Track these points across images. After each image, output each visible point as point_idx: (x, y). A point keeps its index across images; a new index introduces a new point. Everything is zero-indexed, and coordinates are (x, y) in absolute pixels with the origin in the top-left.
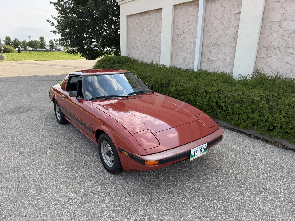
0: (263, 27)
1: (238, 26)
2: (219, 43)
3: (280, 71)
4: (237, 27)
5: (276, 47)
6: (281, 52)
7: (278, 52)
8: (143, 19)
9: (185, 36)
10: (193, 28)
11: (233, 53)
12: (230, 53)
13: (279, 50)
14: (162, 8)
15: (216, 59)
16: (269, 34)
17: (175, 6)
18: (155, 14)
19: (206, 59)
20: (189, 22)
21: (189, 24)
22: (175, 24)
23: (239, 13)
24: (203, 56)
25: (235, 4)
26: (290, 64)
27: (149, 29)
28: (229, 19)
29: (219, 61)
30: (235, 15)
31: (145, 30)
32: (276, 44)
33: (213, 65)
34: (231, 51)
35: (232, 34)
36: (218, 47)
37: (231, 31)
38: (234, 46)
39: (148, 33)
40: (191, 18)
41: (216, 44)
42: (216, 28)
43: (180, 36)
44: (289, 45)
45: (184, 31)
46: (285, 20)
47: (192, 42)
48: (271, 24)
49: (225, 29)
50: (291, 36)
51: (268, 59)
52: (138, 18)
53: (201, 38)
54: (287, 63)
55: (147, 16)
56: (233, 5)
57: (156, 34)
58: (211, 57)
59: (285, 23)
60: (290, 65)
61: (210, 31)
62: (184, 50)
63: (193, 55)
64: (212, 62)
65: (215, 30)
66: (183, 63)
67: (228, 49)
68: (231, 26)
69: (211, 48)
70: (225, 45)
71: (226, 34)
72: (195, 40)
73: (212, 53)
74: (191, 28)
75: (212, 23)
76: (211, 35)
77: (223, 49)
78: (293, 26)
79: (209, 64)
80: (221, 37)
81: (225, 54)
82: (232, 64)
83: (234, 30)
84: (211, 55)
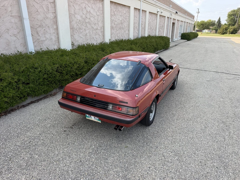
2: (44, 25)
3: (79, 42)
4: (54, 13)
5: (75, 29)
10: (9, 5)
11: (56, 33)
12: (54, 33)
15: (45, 39)
28: (47, 6)
29: (47, 40)
30: (50, 3)
33: (43, 45)
34: (54, 31)
35: (52, 18)
36: (44, 28)
37: (51, 16)
38: (55, 28)
44: (80, 28)
47: (14, 22)
48: (71, 15)
49: (46, 14)
58: (40, 38)
59: (76, 15)
61: (32, 12)
62: (2, 31)
63: (18, 37)
64: (42, 42)
65: (37, 12)
66: (7, 48)
67: (52, 31)
68: (50, 11)
69: (37, 29)
70: (49, 27)
71: (47, 18)
72: (17, 20)
73: (39, 34)
74: (6, 5)
75: (32, 5)
76: (34, 17)
77: (48, 30)
78: (79, 17)
79: (39, 44)
80: (44, 20)
81: (50, 34)
82: (57, 41)
83: (52, 16)
84: (39, 36)
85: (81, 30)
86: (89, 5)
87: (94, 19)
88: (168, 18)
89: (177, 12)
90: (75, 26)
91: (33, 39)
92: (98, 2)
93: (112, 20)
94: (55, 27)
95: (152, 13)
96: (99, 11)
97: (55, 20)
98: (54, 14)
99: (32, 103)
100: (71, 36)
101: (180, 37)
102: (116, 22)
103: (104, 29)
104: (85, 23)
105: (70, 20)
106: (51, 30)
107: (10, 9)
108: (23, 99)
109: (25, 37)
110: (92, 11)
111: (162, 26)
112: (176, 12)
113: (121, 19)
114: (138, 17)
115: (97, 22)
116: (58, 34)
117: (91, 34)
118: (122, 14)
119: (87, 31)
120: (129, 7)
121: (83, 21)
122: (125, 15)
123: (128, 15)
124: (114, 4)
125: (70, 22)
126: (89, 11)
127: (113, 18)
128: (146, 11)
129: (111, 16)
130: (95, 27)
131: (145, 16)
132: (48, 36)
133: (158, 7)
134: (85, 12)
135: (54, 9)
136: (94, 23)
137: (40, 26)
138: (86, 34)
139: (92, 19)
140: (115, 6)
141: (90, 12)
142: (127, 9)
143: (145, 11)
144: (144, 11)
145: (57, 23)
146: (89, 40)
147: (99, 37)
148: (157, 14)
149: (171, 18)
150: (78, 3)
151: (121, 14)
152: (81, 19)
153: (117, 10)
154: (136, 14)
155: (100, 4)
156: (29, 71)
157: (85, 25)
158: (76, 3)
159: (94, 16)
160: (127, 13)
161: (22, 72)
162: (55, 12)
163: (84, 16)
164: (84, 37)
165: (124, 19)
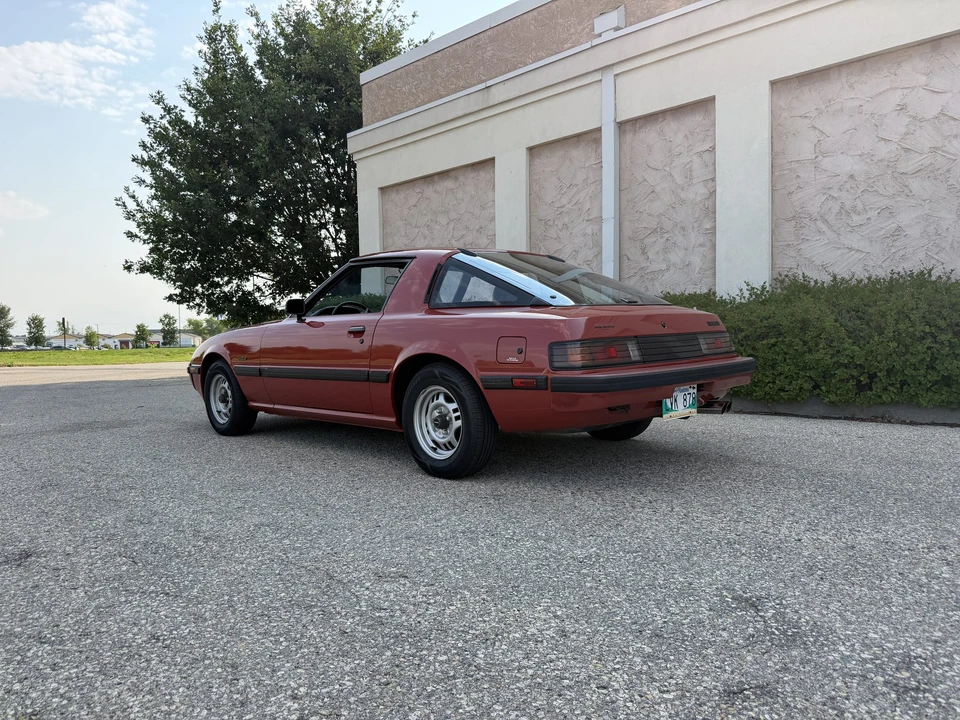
0: (777, 174)
1: (713, 180)
2: (668, 225)
3: (836, 270)
4: (710, 181)
5: (815, 215)
6: (830, 227)
7: (824, 228)
8: (435, 191)
9: (566, 220)
10: (587, 198)
11: (708, 244)
12: (701, 245)
13: (826, 221)
14: (493, 159)
15: (664, 267)
16: (793, 189)
17: (531, 149)
18: (471, 175)
19: (633, 271)
20: (577, 185)
21: (575, 189)
22: (533, 195)
23: (712, 150)
24: (626, 262)
25: (698, 130)
26: (858, 250)
27: (453, 215)
28: (688, 166)
29: (672, 271)
30: (700, 154)
31: (443, 220)
32: (814, 208)
33: (657, 284)
34: (701, 240)
35: (699, 199)
36: (666, 236)
37: (698, 192)
39: (451, 227)
40: (580, 176)
41: (658, 230)
42: (653, 191)
43: (551, 223)
44: (847, 207)
45: (563, 209)
46: (825, 154)
47: (591, 233)
48: (796, 165)
49: (679, 190)
50: (848, 186)
51: (803, 246)
52: (418, 190)
53: (614, 218)
54: (850, 249)
55: (449, 184)
56: (692, 133)
57: (477, 227)
58: (648, 264)
59: (827, 160)
60: (859, 253)
61: (637, 199)
64: (653, 276)
65: (651, 195)
67: (695, 238)
68: (694, 181)
69: (644, 241)
70: (683, 229)
71: (683, 202)
72: (596, 228)
73: (649, 254)
75: (641, 180)
76: (641, 210)
77: (680, 239)
78: (847, 164)
79: (644, 282)
80: (671, 210)
81: (686, 249)
82: (711, 271)
83: (705, 190)
84: (648, 258)
85: (856, 218)
86: (941, 83)
90: (815, 205)
94: (708, 226)
97: (708, 203)
98: (710, 184)
100: (785, 248)
104: (888, 181)
105: (781, 189)
106: (693, 237)
107: (587, 206)
116: (714, 246)
119: (907, 218)
121: (876, 172)
125: (785, 196)
126: (932, 113)
134: (896, 129)
135: (710, 169)
137: (655, 231)
138: (899, 229)
141: (942, 115)
150: (849, 104)
152: (858, 167)
157: (891, 190)
158: (837, 107)
163: (885, 151)
164: (876, 249)
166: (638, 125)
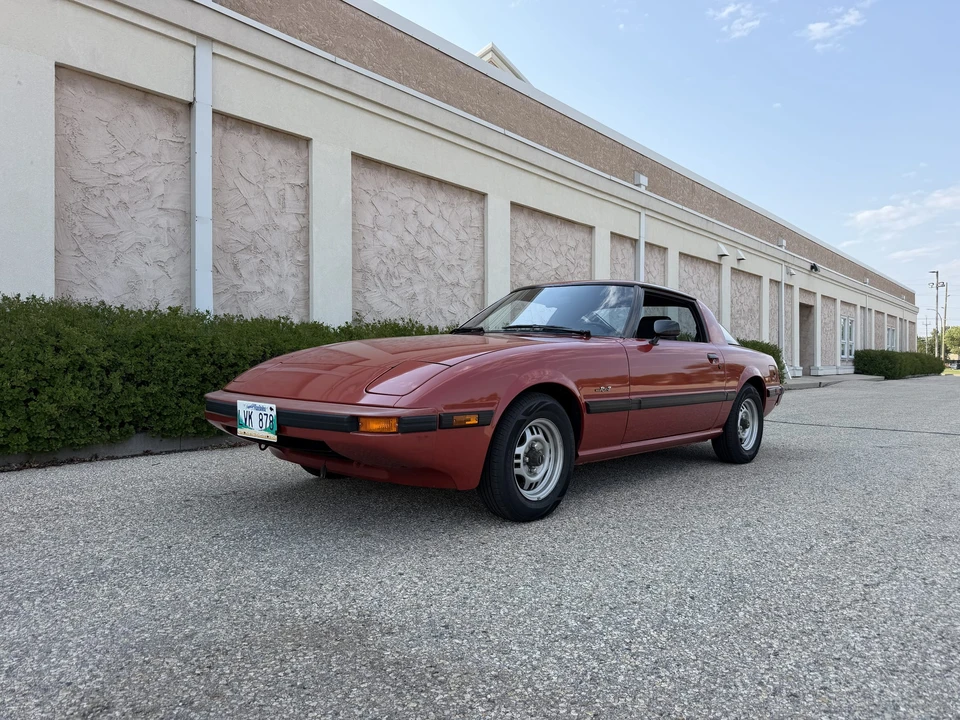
1: (307, 216)
2: (262, 246)
4: (301, 216)
5: (374, 272)
6: (382, 283)
9: (125, 197)
10: (160, 180)
11: (300, 275)
12: (294, 275)
13: (379, 279)
15: (258, 289)
16: (361, 247)
19: (223, 288)
20: (143, 156)
21: (140, 160)
23: (306, 186)
25: (290, 161)
28: (281, 193)
29: (267, 294)
30: (293, 186)
33: (251, 305)
34: (294, 270)
35: (291, 229)
36: (261, 257)
37: (290, 223)
40: (149, 147)
41: (252, 248)
42: (246, 204)
43: (96, 192)
44: (391, 272)
45: (118, 180)
46: (379, 227)
47: (165, 226)
48: (361, 228)
49: (273, 215)
50: (391, 256)
51: (367, 294)
54: (392, 303)
56: (285, 162)
58: (241, 282)
59: (380, 232)
61: (229, 205)
62: (123, 246)
63: (170, 269)
64: (246, 297)
65: (244, 208)
66: (127, 296)
67: (287, 267)
68: (287, 210)
69: (237, 255)
70: (277, 254)
71: (276, 227)
72: (174, 222)
73: (242, 271)
74: (152, 178)
75: (232, 186)
76: (232, 220)
77: (274, 264)
78: (390, 241)
79: (236, 301)
80: (265, 232)
81: (280, 276)
82: (302, 303)
83: (296, 223)
84: (241, 276)
85: (395, 281)
86: (430, 207)
87: (446, 252)
88: (775, 283)
89: (818, 265)
90: (374, 265)
91: (216, 283)
92: (466, 200)
93: (518, 264)
94: (300, 258)
95: (692, 257)
96: (468, 230)
97: (301, 237)
98: (301, 219)
99: (147, 453)
100: (356, 293)
101: (851, 364)
102: (535, 272)
103: (483, 289)
104: (410, 261)
105: (354, 244)
106: (286, 265)
107: (160, 190)
108: (115, 431)
109: (189, 275)
110: (439, 226)
111: (751, 310)
112: (814, 267)
113: (555, 265)
114: (630, 263)
115: (459, 262)
116: (307, 280)
117: (434, 296)
118: (562, 249)
119: (418, 288)
120: (591, 229)
121: (404, 252)
122: (572, 252)
123: (588, 256)
124: (525, 212)
125: (356, 251)
126: (428, 225)
127: (522, 257)
128: (665, 249)
129: (515, 248)
130: (449, 278)
131: (664, 265)
132: (270, 281)
133: (721, 240)
134: (413, 226)
135: (302, 204)
136: (447, 264)
137: (247, 248)
138: (414, 294)
139: (439, 250)
140: (531, 222)
141: (431, 227)
142: (581, 235)
143: (659, 247)
144: (656, 250)
145: (308, 245)
146: (423, 315)
147: (465, 310)
148: (720, 265)
149: (789, 287)
150: (391, 197)
151: (555, 248)
152: (396, 245)
153: (540, 233)
154: (620, 254)
155: (474, 208)
156: (157, 345)
157: (411, 267)
158: (385, 195)
159: (446, 244)
160: (581, 248)
161: (136, 346)
162: (306, 214)
163: (408, 239)
164: (404, 305)
165: (569, 264)
166: (229, 124)
